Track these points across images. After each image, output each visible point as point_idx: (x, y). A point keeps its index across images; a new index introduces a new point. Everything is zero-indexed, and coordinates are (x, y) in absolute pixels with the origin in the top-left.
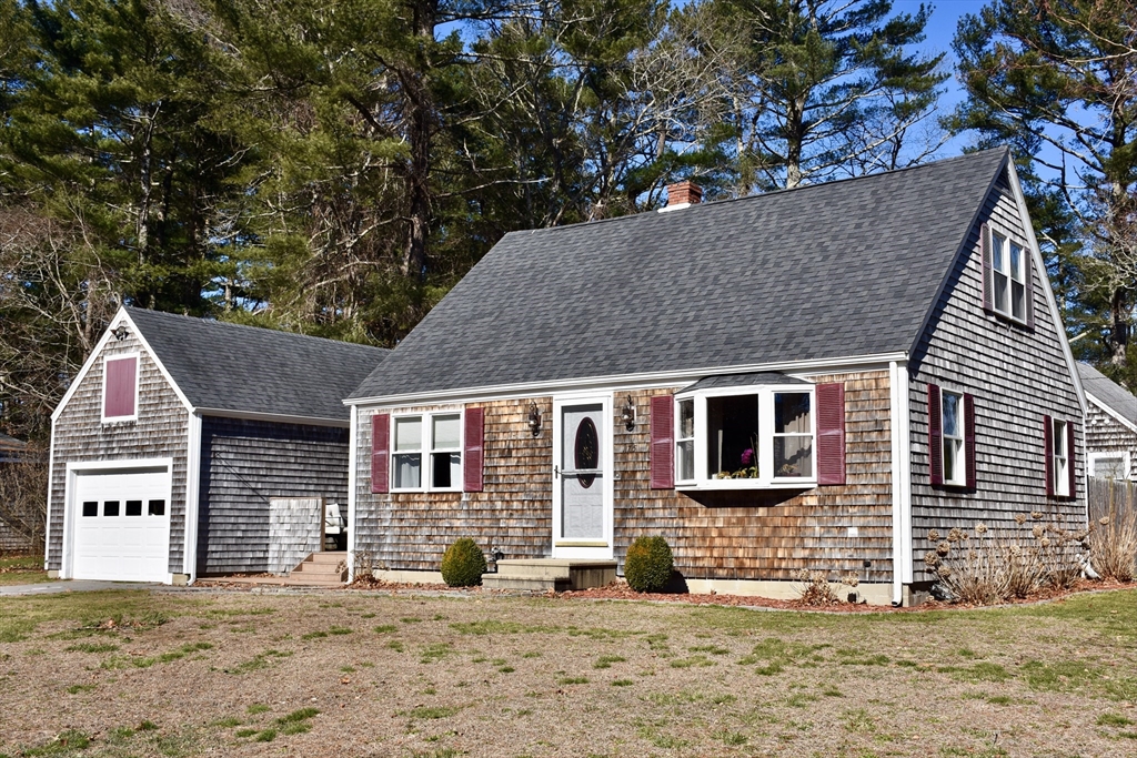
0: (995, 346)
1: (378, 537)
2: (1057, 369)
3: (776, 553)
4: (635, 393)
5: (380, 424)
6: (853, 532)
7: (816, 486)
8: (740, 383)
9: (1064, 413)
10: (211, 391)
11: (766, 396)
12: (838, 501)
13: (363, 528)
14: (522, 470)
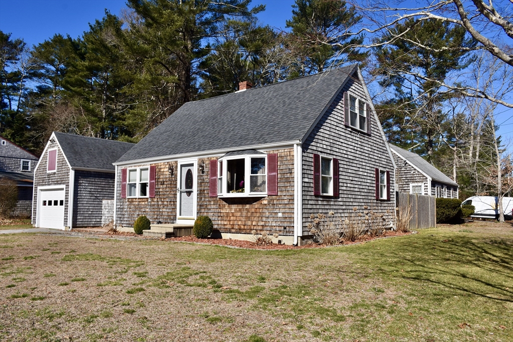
0: (351, 140)
1: (123, 214)
2: (382, 151)
3: (252, 223)
4: (205, 159)
5: (124, 172)
6: (280, 215)
7: (267, 196)
8: (239, 154)
9: (385, 168)
10: (81, 161)
11: (248, 159)
12: (275, 202)
13: (119, 211)
14: (167, 189)
